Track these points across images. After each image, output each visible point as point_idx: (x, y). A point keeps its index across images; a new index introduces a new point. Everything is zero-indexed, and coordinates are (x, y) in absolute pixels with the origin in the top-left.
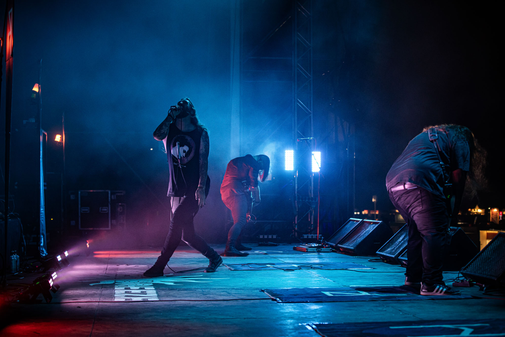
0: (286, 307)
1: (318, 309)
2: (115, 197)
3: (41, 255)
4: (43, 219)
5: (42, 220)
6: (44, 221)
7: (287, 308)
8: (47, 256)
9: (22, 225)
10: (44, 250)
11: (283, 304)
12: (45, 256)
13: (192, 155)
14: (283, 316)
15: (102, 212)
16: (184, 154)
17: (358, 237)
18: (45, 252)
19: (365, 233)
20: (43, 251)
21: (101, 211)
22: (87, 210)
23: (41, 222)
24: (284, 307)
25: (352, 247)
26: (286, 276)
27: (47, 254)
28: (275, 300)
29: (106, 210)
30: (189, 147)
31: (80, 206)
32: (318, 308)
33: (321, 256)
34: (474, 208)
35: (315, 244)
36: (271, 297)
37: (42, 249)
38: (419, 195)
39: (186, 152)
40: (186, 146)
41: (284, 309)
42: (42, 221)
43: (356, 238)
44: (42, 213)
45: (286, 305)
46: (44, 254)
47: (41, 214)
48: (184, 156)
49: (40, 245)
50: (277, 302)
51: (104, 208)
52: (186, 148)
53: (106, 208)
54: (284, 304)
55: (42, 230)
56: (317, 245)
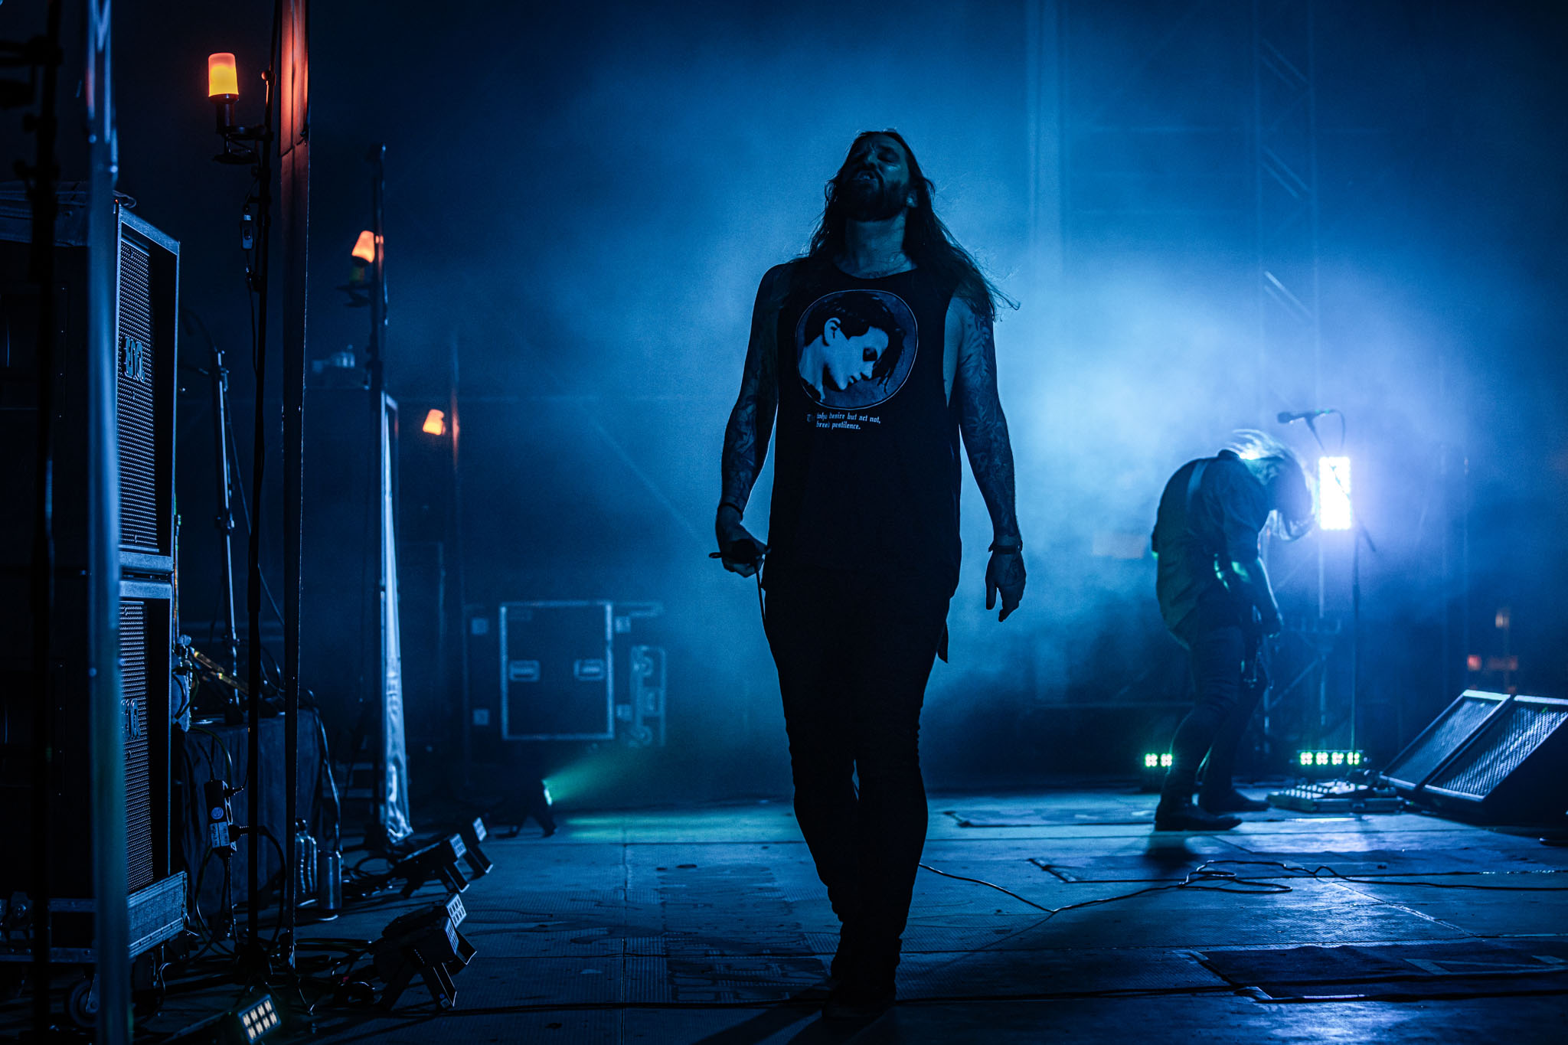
1: (1408, 1023)
2: (628, 624)
3: (391, 835)
4: (395, 708)
5: (394, 712)
6: (400, 713)
7: (1297, 1022)
8: (409, 837)
9: (323, 730)
10: (399, 815)
11: (1280, 1008)
12: (405, 840)
13: (903, 369)
15: (583, 679)
16: (870, 365)
17: (1496, 759)
18: (403, 823)
19: (1523, 744)
20: (395, 821)
21: (581, 674)
22: (530, 670)
23: (391, 719)
24: (1286, 1019)
25: (1479, 794)
27: (410, 830)
28: (1248, 993)
29: (595, 670)
30: (888, 333)
31: (504, 658)
32: (1406, 1019)
33: (1370, 828)
35: (1344, 784)
37: (395, 812)
39: (879, 354)
40: (877, 330)
41: (1289, 1026)
42: (393, 717)
43: (1492, 763)
44: (394, 686)
45: (1291, 1012)
46: (401, 830)
47: (390, 689)
48: (869, 374)
49: (383, 799)
50: (1254, 1000)
51: (590, 665)
52: (877, 339)
53: (598, 665)
54: (1283, 1006)
55: (394, 747)
56: (1352, 788)
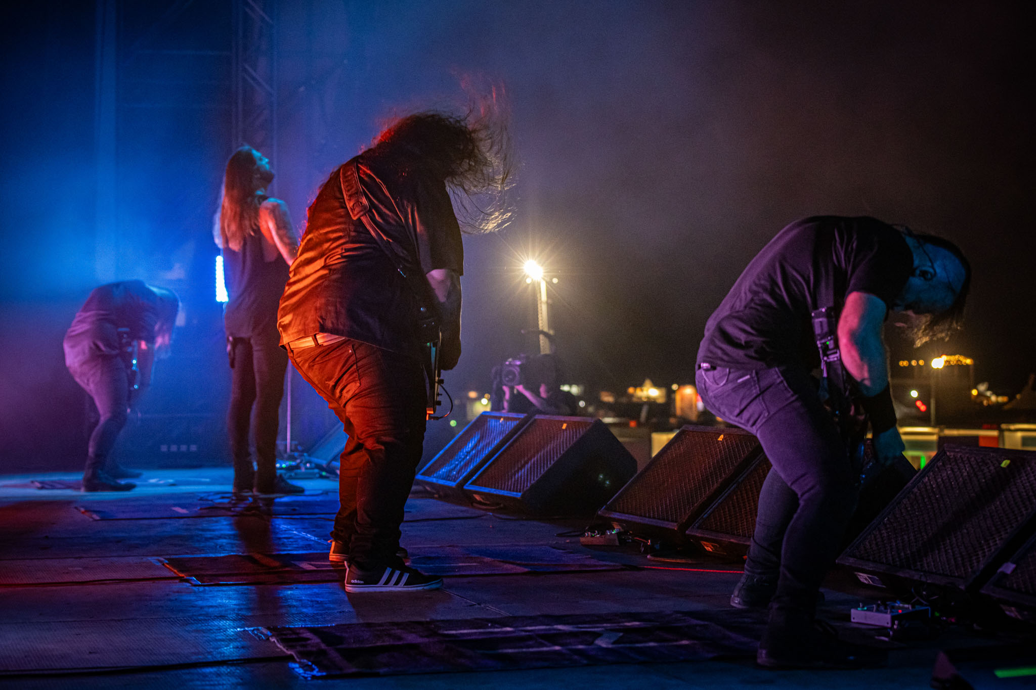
0: (212, 595)
7: (213, 597)
11: (205, 589)
14: (203, 613)
24: (206, 596)
26: (214, 530)
28: (187, 581)
34: (639, 384)
36: (178, 575)
38: (351, 355)
41: (207, 599)
45: (211, 591)
50: (190, 585)
54: (207, 588)
56: (287, 463)
